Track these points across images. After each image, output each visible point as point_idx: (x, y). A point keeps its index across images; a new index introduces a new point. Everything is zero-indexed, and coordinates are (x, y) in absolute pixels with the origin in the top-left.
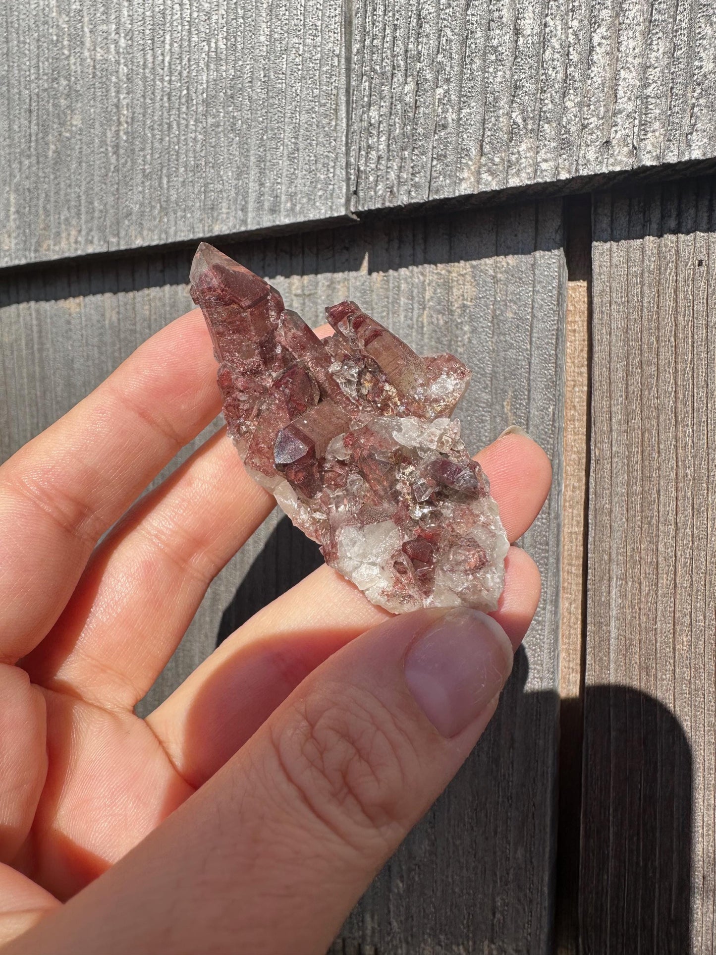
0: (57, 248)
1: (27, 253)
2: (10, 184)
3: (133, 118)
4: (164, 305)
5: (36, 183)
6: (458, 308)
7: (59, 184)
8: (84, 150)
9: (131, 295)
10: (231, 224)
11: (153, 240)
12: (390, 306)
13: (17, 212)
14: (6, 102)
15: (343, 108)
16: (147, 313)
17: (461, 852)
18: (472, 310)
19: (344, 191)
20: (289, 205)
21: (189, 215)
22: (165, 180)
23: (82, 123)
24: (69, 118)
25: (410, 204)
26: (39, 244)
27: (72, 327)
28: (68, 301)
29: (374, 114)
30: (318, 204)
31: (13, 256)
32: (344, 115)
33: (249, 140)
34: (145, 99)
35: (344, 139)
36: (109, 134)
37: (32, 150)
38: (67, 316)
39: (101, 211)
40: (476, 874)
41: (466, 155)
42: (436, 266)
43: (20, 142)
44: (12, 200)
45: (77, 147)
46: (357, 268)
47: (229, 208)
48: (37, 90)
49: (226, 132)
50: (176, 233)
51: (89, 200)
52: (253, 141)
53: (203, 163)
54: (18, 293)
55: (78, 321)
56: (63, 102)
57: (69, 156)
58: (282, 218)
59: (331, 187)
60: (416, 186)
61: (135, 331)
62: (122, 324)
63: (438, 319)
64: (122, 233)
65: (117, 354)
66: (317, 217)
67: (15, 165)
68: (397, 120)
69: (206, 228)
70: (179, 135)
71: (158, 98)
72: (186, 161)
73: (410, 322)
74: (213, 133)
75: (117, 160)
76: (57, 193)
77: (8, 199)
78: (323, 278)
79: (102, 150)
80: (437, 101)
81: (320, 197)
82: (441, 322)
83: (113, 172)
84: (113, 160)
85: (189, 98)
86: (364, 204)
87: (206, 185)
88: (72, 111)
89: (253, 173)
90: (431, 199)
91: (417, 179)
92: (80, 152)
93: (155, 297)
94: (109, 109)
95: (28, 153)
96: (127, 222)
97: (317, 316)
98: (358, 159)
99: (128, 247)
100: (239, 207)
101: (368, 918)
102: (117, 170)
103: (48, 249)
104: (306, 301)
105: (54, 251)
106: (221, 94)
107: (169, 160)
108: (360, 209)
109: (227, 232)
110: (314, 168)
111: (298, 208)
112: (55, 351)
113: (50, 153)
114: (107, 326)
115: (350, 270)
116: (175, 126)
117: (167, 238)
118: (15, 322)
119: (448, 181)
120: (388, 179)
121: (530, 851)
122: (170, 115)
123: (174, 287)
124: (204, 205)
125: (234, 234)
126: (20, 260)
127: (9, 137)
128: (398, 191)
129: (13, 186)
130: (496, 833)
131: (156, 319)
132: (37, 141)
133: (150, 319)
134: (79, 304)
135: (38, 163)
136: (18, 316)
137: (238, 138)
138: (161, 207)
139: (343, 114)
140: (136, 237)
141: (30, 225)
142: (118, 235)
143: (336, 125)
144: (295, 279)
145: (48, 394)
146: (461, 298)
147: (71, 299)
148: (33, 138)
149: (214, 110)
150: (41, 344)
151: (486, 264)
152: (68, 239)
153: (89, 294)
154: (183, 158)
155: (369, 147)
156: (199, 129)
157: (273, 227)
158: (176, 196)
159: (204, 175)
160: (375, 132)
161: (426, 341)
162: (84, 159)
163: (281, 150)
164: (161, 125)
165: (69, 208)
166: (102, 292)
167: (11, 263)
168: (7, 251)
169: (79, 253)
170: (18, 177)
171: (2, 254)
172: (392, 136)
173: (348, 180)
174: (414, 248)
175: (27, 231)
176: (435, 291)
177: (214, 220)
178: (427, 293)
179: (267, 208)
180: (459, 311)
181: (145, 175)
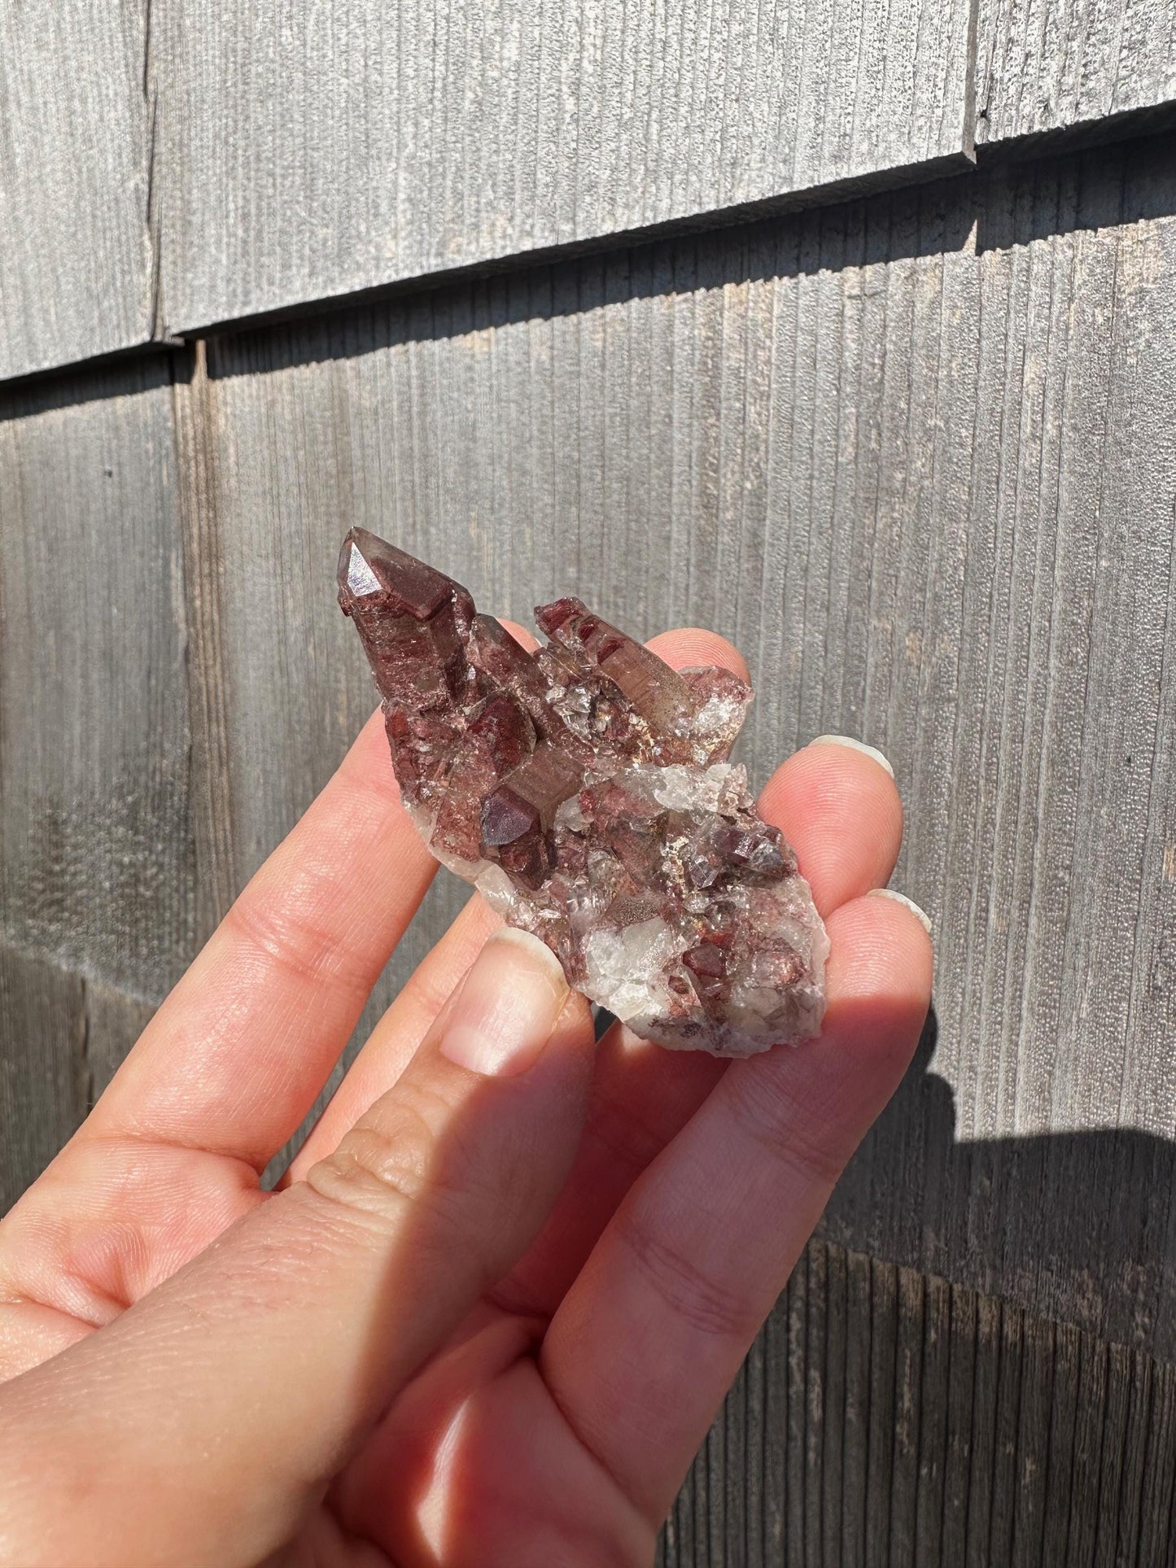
0: (473, 248)
1: (424, 259)
2: (398, 159)
3: (604, 37)
4: (628, 330)
5: (440, 152)
6: (1131, 294)
7: (478, 150)
8: (521, 94)
9: (573, 318)
10: (765, 185)
11: (633, 222)
12: (1013, 301)
13: (410, 200)
14: (394, 34)
16: (599, 344)
19: (962, 115)
20: (864, 147)
21: (694, 178)
22: (655, 127)
23: (520, 54)
24: (497, 48)
25: (1077, 124)
26: (443, 244)
27: (476, 376)
28: (469, 337)
30: (914, 140)
31: (401, 265)
33: (800, 53)
35: (965, 33)
36: (564, 67)
37: (436, 103)
38: (467, 360)
39: (547, 185)
42: (1096, 231)
43: (416, 93)
44: (402, 182)
45: (510, 91)
46: (958, 247)
47: (763, 160)
48: (446, 11)
49: (761, 44)
50: (670, 210)
51: (528, 171)
52: (808, 53)
53: (721, 96)
54: (388, 329)
55: (485, 365)
56: (490, 25)
57: (497, 106)
58: (853, 167)
59: (939, 112)
60: (1090, 94)
61: (579, 374)
62: (556, 364)
63: (1093, 316)
64: (581, 216)
65: (547, 412)
66: (914, 161)
67: (409, 129)
69: (722, 196)
70: (681, 56)
72: (691, 96)
73: (1044, 323)
74: (740, 47)
75: (577, 105)
76: (475, 164)
77: (395, 183)
78: (898, 268)
79: (551, 91)
81: (920, 128)
82: (1100, 320)
83: (569, 124)
84: (570, 104)
86: (997, 132)
87: (724, 130)
88: (503, 37)
89: (808, 102)
90: (1114, 112)
91: (1091, 84)
92: (516, 99)
93: (613, 319)
94: (565, 29)
95: (430, 107)
96: (588, 199)
97: (885, 327)
98: (991, 60)
99: (589, 236)
100: (780, 157)
101: (929, 1234)
102: (576, 120)
103: (458, 252)
104: (868, 303)
105: (466, 253)
107: (663, 97)
108: (992, 139)
109: (757, 199)
110: (910, 83)
111: (881, 149)
112: (445, 415)
113: (467, 105)
114: (533, 370)
115: (944, 250)
116: (676, 46)
117: (655, 217)
118: (382, 376)
119: (1146, 82)
120: (1040, 88)
122: (667, 27)
123: (646, 300)
124: (720, 160)
125: (770, 199)
126: (412, 270)
127: (399, 88)
128: (1057, 104)
129: (402, 161)
131: (613, 353)
132: (444, 88)
133: (604, 353)
134: (488, 340)
135: (446, 120)
136: (389, 365)
137: (781, 51)
138: (647, 170)
140: (603, 220)
141: (429, 218)
142: (573, 220)
143: (952, 14)
144: (851, 273)
145: (433, 480)
146: (1137, 278)
147: (475, 333)
148: (439, 85)
149: (742, 13)
150: (424, 405)
152: (491, 233)
153: (503, 324)
154: (686, 93)
155: (1011, 40)
156: (715, 43)
157: (836, 182)
158: (672, 151)
159: (721, 114)
160: (1021, 16)
161: (1071, 350)
162: (521, 108)
163: (854, 63)
164: (652, 43)
165: (494, 185)
166: (527, 318)
167: (395, 278)
168: (390, 259)
169: (509, 252)
170: (411, 146)
171: (382, 264)
172: (1051, 19)
173: (971, 97)
174: (1058, 208)
175: (424, 226)
176: (1092, 271)
177: (736, 182)
178: (1078, 276)
179: (827, 155)
180: (1133, 300)
181: (623, 125)
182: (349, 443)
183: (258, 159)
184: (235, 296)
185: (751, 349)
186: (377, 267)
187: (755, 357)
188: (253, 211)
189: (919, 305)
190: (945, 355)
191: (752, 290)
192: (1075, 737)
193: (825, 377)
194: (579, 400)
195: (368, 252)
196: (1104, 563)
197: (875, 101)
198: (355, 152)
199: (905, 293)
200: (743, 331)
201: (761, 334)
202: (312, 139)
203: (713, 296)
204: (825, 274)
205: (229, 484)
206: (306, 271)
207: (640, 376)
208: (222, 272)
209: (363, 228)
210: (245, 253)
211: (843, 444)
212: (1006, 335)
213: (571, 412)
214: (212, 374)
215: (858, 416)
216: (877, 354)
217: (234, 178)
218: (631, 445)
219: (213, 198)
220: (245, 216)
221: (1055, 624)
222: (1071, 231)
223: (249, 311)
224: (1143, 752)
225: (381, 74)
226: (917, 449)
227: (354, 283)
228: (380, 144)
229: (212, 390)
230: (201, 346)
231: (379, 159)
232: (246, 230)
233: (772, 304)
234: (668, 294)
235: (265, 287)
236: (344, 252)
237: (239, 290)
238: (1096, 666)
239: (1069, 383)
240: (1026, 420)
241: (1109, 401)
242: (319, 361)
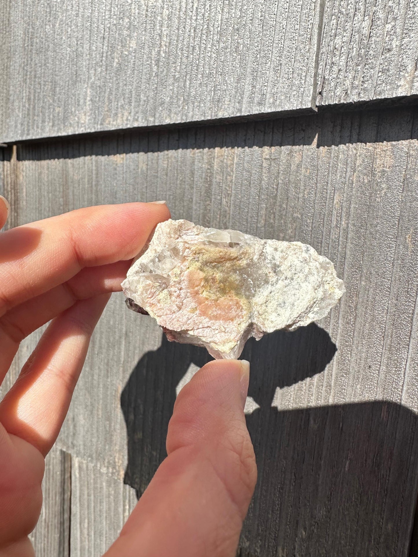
0: (115, 123)
1: (96, 125)
2: (88, 83)
3: (170, 43)
4: (177, 161)
5: (104, 82)
6: (379, 172)
7: (119, 83)
8: (136, 62)
9: (156, 154)
10: (230, 112)
11: (178, 120)
12: (331, 169)
13: (91, 100)
14: (89, 33)
15: (315, 37)
16: (166, 166)
17: (347, 519)
18: (389, 174)
19: (312, 92)
20: (271, 100)
22: (188, 83)
23: (137, 45)
24: (128, 42)
25: (359, 102)
26: (103, 120)
27: (117, 172)
28: (116, 156)
29: (338, 41)
30: (292, 100)
31: (87, 127)
32: (316, 42)
33: (247, 58)
34: (179, 31)
35: (314, 58)
36: (153, 53)
37: (103, 62)
38: (114, 165)
39: (145, 101)
40: (357, 534)
41: (404, 69)
42: (366, 144)
43: (96, 57)
44: (88, 92)
45: (132, 61)
46: (309, 144)
47: (230, 101)
48: (109, 25)
49: (232, 52)
50: (192, 117)
51: (137, 94)
52: (250, 59)
53: (215, 72)
54: (85, 150)
55: (121, 169)
56: (125, 33)
57: (126, 66)
58: (266, 109)
59: (302, 89)
60: (365, 90)
61: (157, 177)
62: (149, 172)
63: (363, 179)
64: (157, 115)
65: (144, 190)
66: (291, 109)
67: (92, 72)
68: (354, 45)
69: (213, 114)
70: (199, 54)
71: (187, 30)
72: (203, 71)
73: (343, 180)
74: (223, 53)
75: (158, 69)
76: (117, 89)
77: (86, 92)
78: (285, 149)
79: (148, 63)
80: (386, 33)
81: (294, 95)
82: (366, 181)
83: (154, 77)
84: (155, 69)
85: (208, 31)
86: (325, 101)
87: (215, 86)
88: (130, 38)
89: (249, 79)
90: (374, 98)
91: (365, 86)
92: (134, 64)
93: (172, 156)
94: (155, 37)
95: (101, 64)
96: (160, 108)
97: (279, 173)
98: (324, 70)
99: (160, 124)
100: (237, 101)
101: (280, 549)
102: (157, 75)
103: (109, 124)
104: (272, 163)
105: (112, 125)
106: (231, 28)
107: (192, 70)
108: (323, 104)
109: (227, 117)
110: (291, 76)
111: (278, 102)
112: (105, 187)
113: (115, 65)
114: (139, 173)
115: (304, 144)
116: (197, 49)
117: (186, 119)
118: (82, 168)
119: (388, 87)
120: (344, 84)
121: (397, 525)
122: (194, 41)
123: (185, 150)
124: (213, 99)
125: (232, 118)
126: (91, 129)
127: (89, 54)
128: (351, 92)
129: (89, 84)
130: (373, 510)
131: (171, 170)
132: (107, 56)
133: (167, 170)
134: (123, 158)
135: (106, 70)
136: (84, 163)
137: (239, 56)
138: (184, 99)
139: (315, 41)
140: (166, 118)
141: (98, 109)
142: (154, 116)
143: (309, 49)
144: (266, 149)
146: (382, 166)
147: (118, 155)
148: (105, 55)
149: (225, 38)
150: (98, 181)
151: (402, 145)
152: (122, 118)
153: (129, 153)
154: (201, 69)
155: (333, 63)
156: (213, 50)
157: (259, 114)
158: (194, 93)
159: (214, 80)
160: (337, 53)
161: (354, 192)
162: (136, 68)
163: (269, 65)
164: (188, 47)
165: (124, 99)
166: (138, 152)
167: (85, 131)
168: (83, 124)
169: (129, 126)
170: (93, 78)
171: (80, 125)
172: (350, 56)
173: (315, 85)
174: (351, 132)
175: (97, 112)
176: (363, 160)
177: (219, 109)
178: (358, 162)
179: (256, 102)
180: (380, 174)
181: (176, 80)
182: (68, 193)
183: (35, 77)
184: (24, 131)
185: (225, 175)
186: (78, 126)
187: (226, 179)
188: (32, 98)
189: (293, 166)
190: (302, 188)
191: (226, 151)
192: (348, 354)
193: (253, 191)
194: (157, 187)
195: (75, 120)
196: (363, 283)
197: (276, 82)
198: (72, 78)
199: (287, 161)
200: (222, 167)
201: (229, 169)
202: (55, 71)
203: (211, 152)
204: (256, 148)
205: (23, 204)
206: (51, 124)
207: (181, 181)
208: (19, 121)
209: (73, 110)
210: (28, 115)
211: (260, 219)
212: (327, 183)
213: (153, 192)
214: (19, 159)
215: (267, 208)
216: (275, 184)
217: (26, 83)
218: (176, 208)
219: (18, 90)
220: (29, 99)
221: (342, 305)
222: (355, 143)
223: (29, 138)
224: (376, 364)
225: (83, 48)
226: (290, 225)
227: (69, 132)
228: (81, 76)
229: (18, 165)
230: (15, 148)
231: (80, 82)
232: (29, 105)
233: (234, 158)
234: (193, 149)
235: (35, 128)
236: (65, 119)
237: (26, 129)
238: (358, 326)
239: (352, 206)
240: (334, 218)
241: (368, 216)
242: (58, 159)
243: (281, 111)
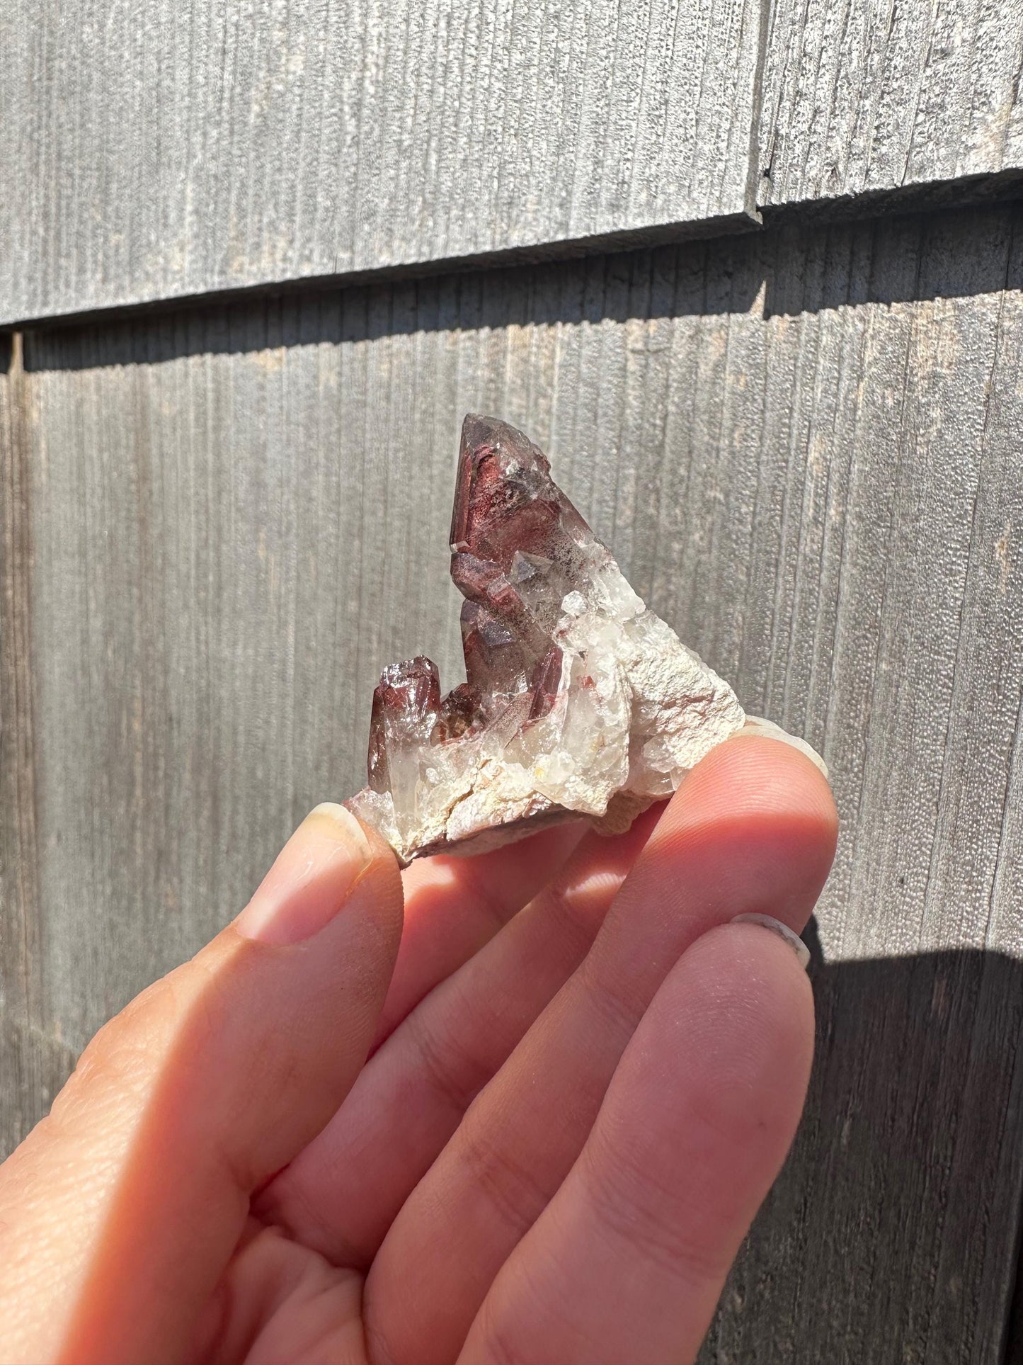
0: (254, 268)
1: (208, 276)
2: (187, 169)
3: (386, 58)
4: (413, 363)
5: (227, 165)
6: (923, 378)
7: (262, 166)
8: (305, 111)
9: (361, 346)
10: (540, 230)
11: (409, 256)
12: (799, 372)
13: (196, 212)
14: (187, 39)
15: (754, 28)
16: (385, 375)
17: (847, 1266)
18: (949, 383)
19: (745, 171)
20: (643, 197)
21: (470, 215)
22: (433, 158)
23: (305, 69)
24: (283, 60)
25: (867, 192)
26: (226, 262)
27: (267, 394)
28: (262, 355)
29: (813, 34)
30: (695, 194)
31: (187, 279)
32: (755, 40)
33: (581, 89)
34: (408, 26)
35: (752, 81)
36: (347, 86)
37: (224, 114)
38: (260, 378)
39: (327, 210)
40: (871, 1305)
41: (983, 103)
42: (889, 305)
43: (205, 102)
44: (190, 194)
45: (294, 107)
46: (745, 309)
47: (539, 203)
48: (236, 18)
49: (542, 77)
50: (446, 246)
51: (309, 192)
52: (589, 90)
53: (500, 129)
54: (188, 339)
55: (276, 385)
56: (278, 35)
57: (281, 121)
58: (630, 219)
59: (721, 165)
60: (882, 160)
61: (365, 404)
62: (344, 391)
63: (883, 397)
64: (359, 245)
65: (333, 439)
66: (693, 217)
67: (197, 138)
68: (855, 46)
69: (498, 237)
70: (461, 83)
71: (430, 24)
72: (471, 127)
73: (831, 400)
74: (520, 77)
75: (358, 127)
76: (258, 181)
77: (183, 192)
78: (684, 325)
79: (333, 111)
80: (935, 7)
81: (701, 182)
82: (890, 402)
83: (350, 146)
84: (351, 126)
85: (483, 22)
86: (780, 193)
87: (502, 166)
88: (289, 49)
89: (586, 143)
90: (907, 182)
91: (884, 150)
92: (299, 116)
93: (399, 351)
94: (349, 45)
95: (217, 118)
96: (366, 227)
97: (667, 387)
98: (776, 114)
99: (367, 267)
100: (557, 201)
102: (356, 142)
103: (241, 271)
104: (651, 360)
105: (249, 273)
106: (539, 12)
107: (443, 125)
108: (774, 201)
109: (532, 243)
110: (692, 132)
111: (659, 202)
112: (238, 431)
113: (252, 119)
114: (321, 395)
115: (732, 311)
116: (456, 70)
117: (431, 253)
118: (180, 385)
119: (943, 152)
120: (828, 149)
121: (974, 1283)
122: (448, 51)
123: (432, 334)
124: (497, 198)
125: (545, 245)
126: (196, 287)
127: (190, 95)
128: (846, 168)
129: (191, 171)
130: (913, 1245)
131: (398, 386)
132: (232, 99)
133: (389, 385)
134: (280, 360)
135: (232, 133)
136: (186, 375)
137: (561, 86)
138: (424, 201)
139: (753, 37)
140: (380, 251)
141: (214, 232)
142: (351, 247)
143: (738, 59)
144: (635, 325)
145: (224, 495)
146: (930, 362)
147: (268, 352)
148: (227, 95)
149: (524, 41)
150: (219, 419)
151: (984, 305)
152: (272, 254)
153: (294, 344)
154: (465, 122)
155: (798, 93)
156: (496, 72)
157: (613, 233)
158: (450, 184)
159: (499, 149)
160: (811, 67)
161: (859, 432)
162: (305, 126)
163: (635, 104)
164: (432, 67)
165: (276, 205)
166: (316, 340)
167: (182, 292)
168: (178, 272)
169: (289, 275)
170: (200, 156)
171: (170, 277)
172: (843, 73)
173: (755, 151)
174: (850, 275)
175: (210, 241)
176: (883, 348)
177: (512, 223)
178: (868, 352)
179: (604, 203)
180: (925, 383)
181: (401, 150)
182: (150, 450)
183: (59, 156)
184: (35, 295)
185: (533, 396)
186: (165, 279)
187: (536, 404)
188: (53, 210)
189: (702, 367)
190: (727, 424)
191: (534, 333)
192: (847, 848)
193: (605, 434)
194: (364, 431)
195: (156, 263)
196: (884, 666)
197: (655, 148)
198: (147, 158)
199: (689, 353)
200: (524, 375)
201: (542, 380)
202: (108, 142)
203: (497, 336)
204: (609, 324)
205: (40, 479)
206: (99, 276)
207: (424, 412)
208: (24, 271)
209: (153, 238)
210: (45, 253)
211: (621, 505)
212: (791, 409)
213: (356, 442)
214: (28, 367)
215: (638, 478)
216: (658, 415)
217: (38, 175)
218: (413, 483)
219: (18, 193)
220: (46, 215)
221: (831, 725)
222: (862, 303)
223: (47, 312)
224: (917, 874)
225: (173, 79)
226: (696, 521)
227: (144, 294)
228: (171, 152)
229: (28, 383)
230: (18, 339)
231: (169, 167)
232: (47, 229)
233: (553, 351)
234: (453, 329)
235: (62, 287)
236: (134, 261)
237: (39, 291)
238: (872, 776)
239: (855, 467)
240: (809, 502)
241: (896, 493)
242: (124, 364)
243: (669, 225)
